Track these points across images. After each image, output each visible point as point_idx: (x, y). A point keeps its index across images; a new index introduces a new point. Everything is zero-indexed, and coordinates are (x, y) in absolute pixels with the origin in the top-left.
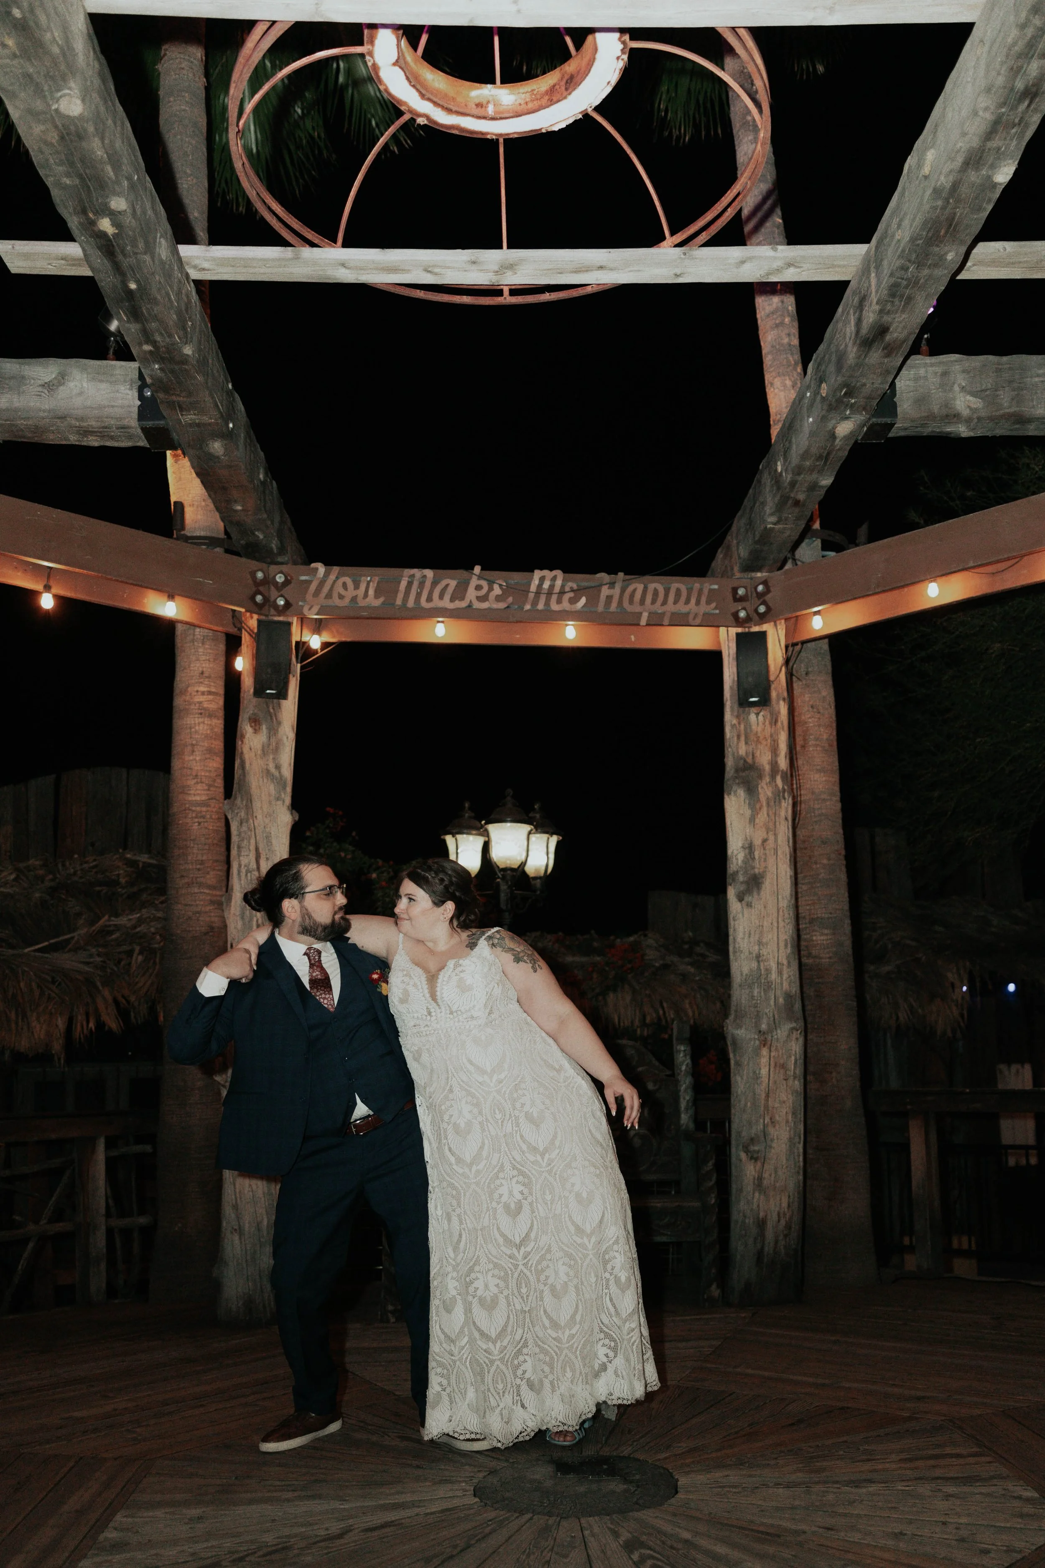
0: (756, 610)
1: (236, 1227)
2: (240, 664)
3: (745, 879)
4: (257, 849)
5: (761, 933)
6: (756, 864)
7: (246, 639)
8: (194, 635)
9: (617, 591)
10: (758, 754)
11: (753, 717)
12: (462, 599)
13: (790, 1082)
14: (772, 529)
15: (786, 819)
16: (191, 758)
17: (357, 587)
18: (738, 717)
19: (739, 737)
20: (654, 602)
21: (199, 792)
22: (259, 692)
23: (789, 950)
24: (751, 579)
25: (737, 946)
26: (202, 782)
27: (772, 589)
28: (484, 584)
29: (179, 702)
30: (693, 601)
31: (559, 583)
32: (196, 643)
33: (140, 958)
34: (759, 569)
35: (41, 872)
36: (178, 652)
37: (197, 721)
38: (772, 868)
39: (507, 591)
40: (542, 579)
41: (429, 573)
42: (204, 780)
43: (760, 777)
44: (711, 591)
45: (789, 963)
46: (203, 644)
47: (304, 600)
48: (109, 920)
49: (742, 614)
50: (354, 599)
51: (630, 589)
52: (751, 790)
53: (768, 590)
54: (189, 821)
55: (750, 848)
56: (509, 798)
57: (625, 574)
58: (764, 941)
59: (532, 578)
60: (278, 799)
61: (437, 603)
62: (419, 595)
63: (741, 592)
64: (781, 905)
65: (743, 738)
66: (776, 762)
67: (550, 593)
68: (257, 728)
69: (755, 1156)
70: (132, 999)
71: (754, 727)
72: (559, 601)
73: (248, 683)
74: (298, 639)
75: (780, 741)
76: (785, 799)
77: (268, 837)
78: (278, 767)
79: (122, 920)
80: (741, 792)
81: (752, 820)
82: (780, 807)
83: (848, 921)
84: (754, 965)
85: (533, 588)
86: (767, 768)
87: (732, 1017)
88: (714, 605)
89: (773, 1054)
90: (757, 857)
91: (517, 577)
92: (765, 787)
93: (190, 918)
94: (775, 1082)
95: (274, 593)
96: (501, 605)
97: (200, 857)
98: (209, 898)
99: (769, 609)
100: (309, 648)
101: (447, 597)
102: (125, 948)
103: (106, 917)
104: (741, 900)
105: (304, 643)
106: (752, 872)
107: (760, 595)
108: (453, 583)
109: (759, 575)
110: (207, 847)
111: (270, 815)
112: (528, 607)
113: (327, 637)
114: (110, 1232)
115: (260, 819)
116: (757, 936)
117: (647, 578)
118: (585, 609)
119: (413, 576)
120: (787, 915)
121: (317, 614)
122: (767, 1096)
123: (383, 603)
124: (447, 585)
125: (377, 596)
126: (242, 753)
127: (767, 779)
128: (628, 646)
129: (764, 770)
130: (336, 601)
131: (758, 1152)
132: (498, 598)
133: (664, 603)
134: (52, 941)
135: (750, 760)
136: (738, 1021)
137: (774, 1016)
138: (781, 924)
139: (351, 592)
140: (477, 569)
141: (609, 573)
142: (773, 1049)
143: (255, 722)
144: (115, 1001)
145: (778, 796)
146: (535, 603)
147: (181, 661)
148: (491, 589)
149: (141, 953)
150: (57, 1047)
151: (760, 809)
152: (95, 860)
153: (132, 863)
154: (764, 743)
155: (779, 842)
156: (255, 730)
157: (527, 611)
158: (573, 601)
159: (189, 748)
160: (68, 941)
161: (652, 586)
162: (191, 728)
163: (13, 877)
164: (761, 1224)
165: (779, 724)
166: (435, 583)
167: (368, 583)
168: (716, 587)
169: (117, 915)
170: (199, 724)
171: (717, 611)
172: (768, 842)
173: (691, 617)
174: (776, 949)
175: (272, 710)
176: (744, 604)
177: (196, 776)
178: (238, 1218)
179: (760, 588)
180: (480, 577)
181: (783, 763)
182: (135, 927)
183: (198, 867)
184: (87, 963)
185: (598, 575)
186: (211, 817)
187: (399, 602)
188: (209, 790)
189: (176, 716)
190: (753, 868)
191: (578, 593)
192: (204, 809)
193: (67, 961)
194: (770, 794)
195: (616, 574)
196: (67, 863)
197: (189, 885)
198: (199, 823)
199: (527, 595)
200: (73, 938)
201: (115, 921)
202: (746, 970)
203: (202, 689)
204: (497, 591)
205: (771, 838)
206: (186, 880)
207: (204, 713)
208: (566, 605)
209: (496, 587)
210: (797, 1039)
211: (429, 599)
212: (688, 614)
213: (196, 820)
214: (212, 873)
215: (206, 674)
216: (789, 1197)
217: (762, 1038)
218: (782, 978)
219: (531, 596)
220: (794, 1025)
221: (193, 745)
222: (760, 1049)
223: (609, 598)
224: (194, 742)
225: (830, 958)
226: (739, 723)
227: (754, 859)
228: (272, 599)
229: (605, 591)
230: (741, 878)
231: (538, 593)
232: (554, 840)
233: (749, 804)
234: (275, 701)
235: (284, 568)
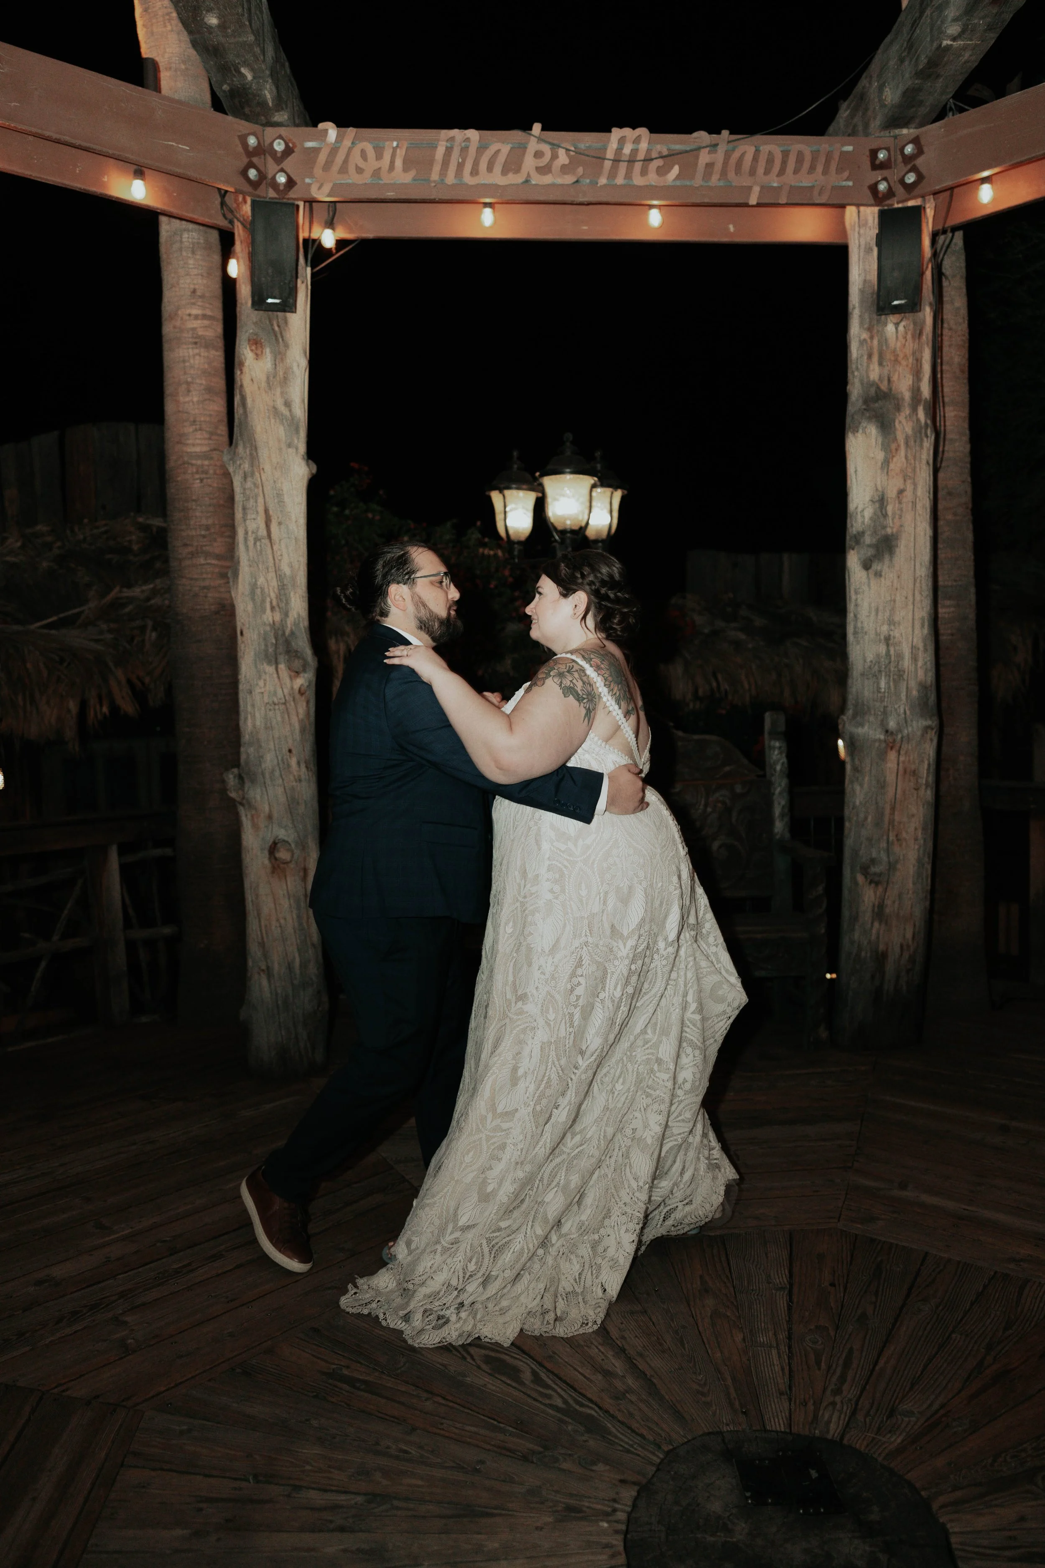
0: (902, 181)
1: (264, 967)
2: (234, 269)
3: (874, 541)
4: (266, 511)
5: (893, 610)
6: (890, 521)
7: (240, 233)
8: (181, 242)
9: (719, 156)
10: (895, 378)
11: (890, 328)
12: (518, 170)
13: (922, 792)
14: (948, 48)
15: (928, 463)
16: (187, 399)
17: (379, 156)
18: (870, 329)
19: (870, 356)
20: (767, 172)
21: (198, 441)
22: (258, 302)
23: (926, 631)
24: (895, 137)
25: (859, 625)
26: (201, 429)
27: (925, 149)
28: (546, 148)
29: (167, 329)
30: (820, 168)
31: (644, 146)
32: (184, 254)
33: (154, 635)
34: (906, 125)
35: (49, 539)
36: (163, 265)
37: (191, 352)
38: (909, 528)
39: (578, 157)
40: (622, 141)
41: (473, 134)
42: (204, 426)
43: (898, 408)
44: (842, 153)
45: (925, 646)
46: (193, 252)
47: (312, 176)
48: (121, 592)
49: (882, 187)
50: (377, 173)
51: (736, 155)
52: (886, 426)
53: (920, 151)
54: (188, 477)
55: (881, 501)
56: (568, 444)
57: (731, 133)
58: (896, 619)
59: (609, 140)
60: (289, 446)
61: (484, 178)
62: (460, 166)
63: (881, 155)
64: (918, 573)
65: (875, 358)
66: (919, 389)
67: (631, 161)
68: (259, 352)
69: (876, 879)
70: (147, 680)
71: (892, 342)
72: (644, 172)
73: (244, 292)
74: (306, 235)
75: (923, 361)
76: (927, 436)
77: (279, 495)
78: (288, 404)
79: (136, 592)
80: (872, 430)
81: (886, 463)
82: (921, 447)
83: (973, 590)
84: (882, 649)
85: (610, 154)
86: (907, 395)
87: (850, 712)
88: (846, 174)
89: (902, 759)
90: (890, 513)
91: (587, 140)
92: (904, 421)
93: (196, 595)
94: (904, 792)
95: (271, 167)
96: (569, 179)
97: (204, 522)
98: (217, 570)
99: (920, 177)
100: (320, 245)
101: (498, 168)
102: (138, 623)
103: (117, 589)
104: (867, 566)
105: (314, 241)
106: (883, 532)
107: (907, 159)
108: (505, 149)
109: (905, 131)
110: (211, 509)
111: (282, 467)
112: (603, 181)
113: (343, 233)
114: (131, 946)
115: (268, 472)
116: (887, 614)
117: (758, 138)
118: (678, 183)
119: (452, 139)
120: (924, 585)
121: (329, 196)
122: (893, 809)
123: (414, 179)
124: (498, 151)
125: (406, 169)
126: (242, 386)
127: (907, 411)
128: (725, 239)
129: (903, 399)
130: (353, 178)
131: (880, 875)
132: (564, 169)
133: (782, 172)
134: (62, 615)
135: (884, 387)
136: (858, 718)
137: (905, 713)
138: (918, 597)
139: (372, 163)
140: (537, 127)
141: (710, 133)
142: (902, 752)
143: (256, 343)
144: (129, 682)
145: (919, 432)
146: (613, 175)
147: (168, 277)
148: (555, 157)
149: (154, 629)
150: (70, 733)
151: (897, 450)
152: (106, 525)
153: (144, 528)
154: (904, 363)
155: (919, 493)
156: (257, 355)
157: (605, 185)
158: (662, 171)
159: (184, 386)
160: (78, 615)
161: (765, 149)
162: (184, 361)
163: (19, 544)
164: (881, 958)
165: (924, 337)
166: (482, 148)
167: (395, 149)
168: (850, 148)
169: (129, 586)
170: (194, 356)
171: (850, 183)
172: (905, 493)
173: (816, 192)
174: (910, 629)
175: (276, 328)
176: (886, 173)
177: (194, 421)
178: (266, 956)
179: (909, 149)
180: (540, 140)
181: (926, 390)
182: (148, 599)
183: (203, 533)
184: (97, 641)
185: (695, 134)
186: (215, 473)
187: (435, 176)
188: (210, 439)
189: (166, 346)
190: (884, 527)
191: (670, 157)
192: (206, 463)
193: (75, 638)
194: (909, 430)
195: (718, 133)
196: (76, 529)
197: (193, 555)
198: (202, 480)
199: (602, 167)
200: (82, 612)
201: (127, 593)
202: (870, 657)
203: (195, 311)
204: (563, 158)
205: (909, 487)
206: (190, 549)
207: (198, 342)
208: (652, 178)
209: (561, 152)
210: (931, 740)
211: (475, 172)
212: (812, 187)
213: (197, 476)
214: (219, 540)
215: (199, 293)
216: (915, 925)
217: (890, 739)
218: (916, 665)
219: (608, 164)
220: (929, 723)
221: (188, 383)
222: (886, 752)
223: (710, 166)
224: (189, 380)
225: (952, 635)
226: (872, 338)
227: (885, 516)
228: (270, 176)
229: (704, 158)
230: (868, 539)
231: (616, 161)
232: (618, 495)
233: (882, 445)
234: (280, 314)
235: (282, 131)
